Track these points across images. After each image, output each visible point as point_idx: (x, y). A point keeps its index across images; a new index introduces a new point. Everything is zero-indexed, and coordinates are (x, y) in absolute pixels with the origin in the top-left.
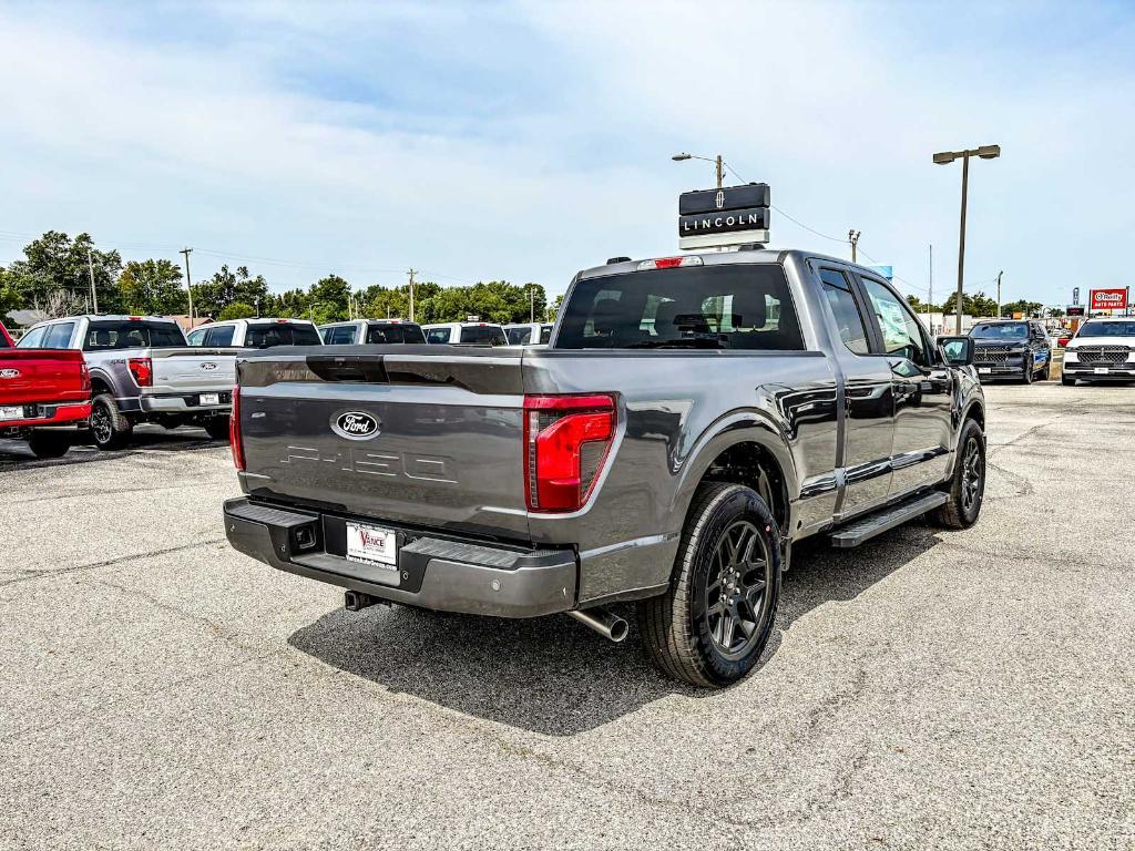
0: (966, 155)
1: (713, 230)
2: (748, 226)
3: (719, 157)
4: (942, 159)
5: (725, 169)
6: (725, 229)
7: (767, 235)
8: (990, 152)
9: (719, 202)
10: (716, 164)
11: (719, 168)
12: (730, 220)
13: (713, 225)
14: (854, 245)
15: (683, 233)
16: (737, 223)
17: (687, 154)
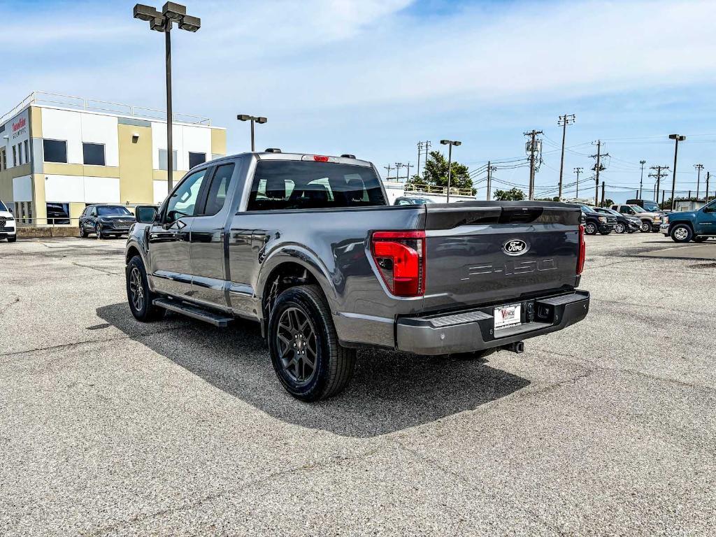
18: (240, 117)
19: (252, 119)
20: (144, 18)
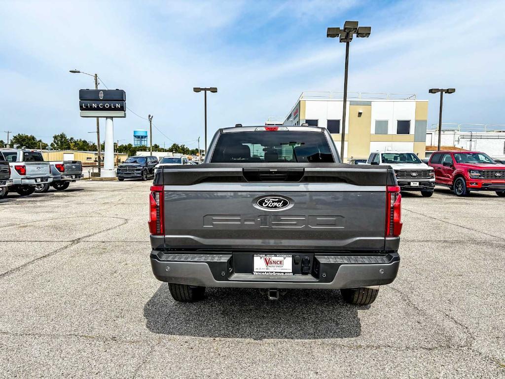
0: (205, 90)
1: (98, 109)
2: (116, 109)
3: (96, 75)
4: (197, 90)
5: (99, 81)
6: (104, 109)
7: (125, 114)
8: (214, 90)
9: (101, 96)
10: (94, 78)
11: (96, 80)
12: (107, 105)
13: (98, 107)
14: (151, 121)
15: (82, 108)
16: (110, 107)
17: (78, 70)
18: (431, 91)
19: (442, 91)
20: (333, 36)
